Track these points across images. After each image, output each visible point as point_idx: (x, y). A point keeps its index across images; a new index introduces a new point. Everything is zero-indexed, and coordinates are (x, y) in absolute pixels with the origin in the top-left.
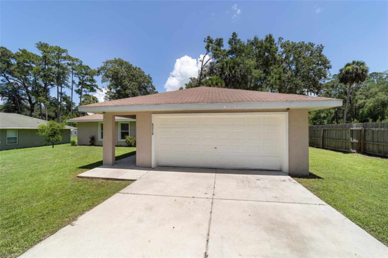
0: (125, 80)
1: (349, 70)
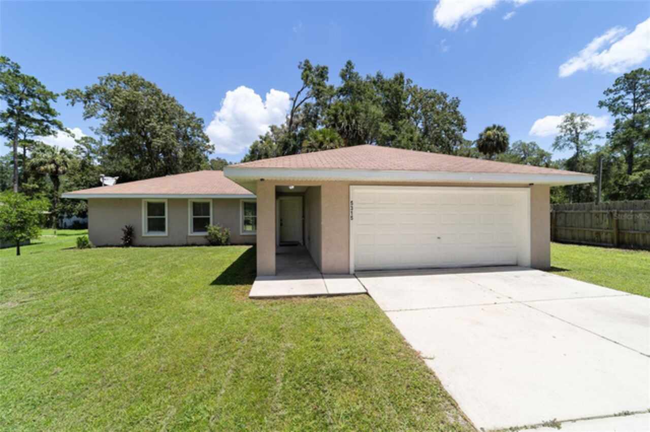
0: (149, 118)
1: (490, 136)
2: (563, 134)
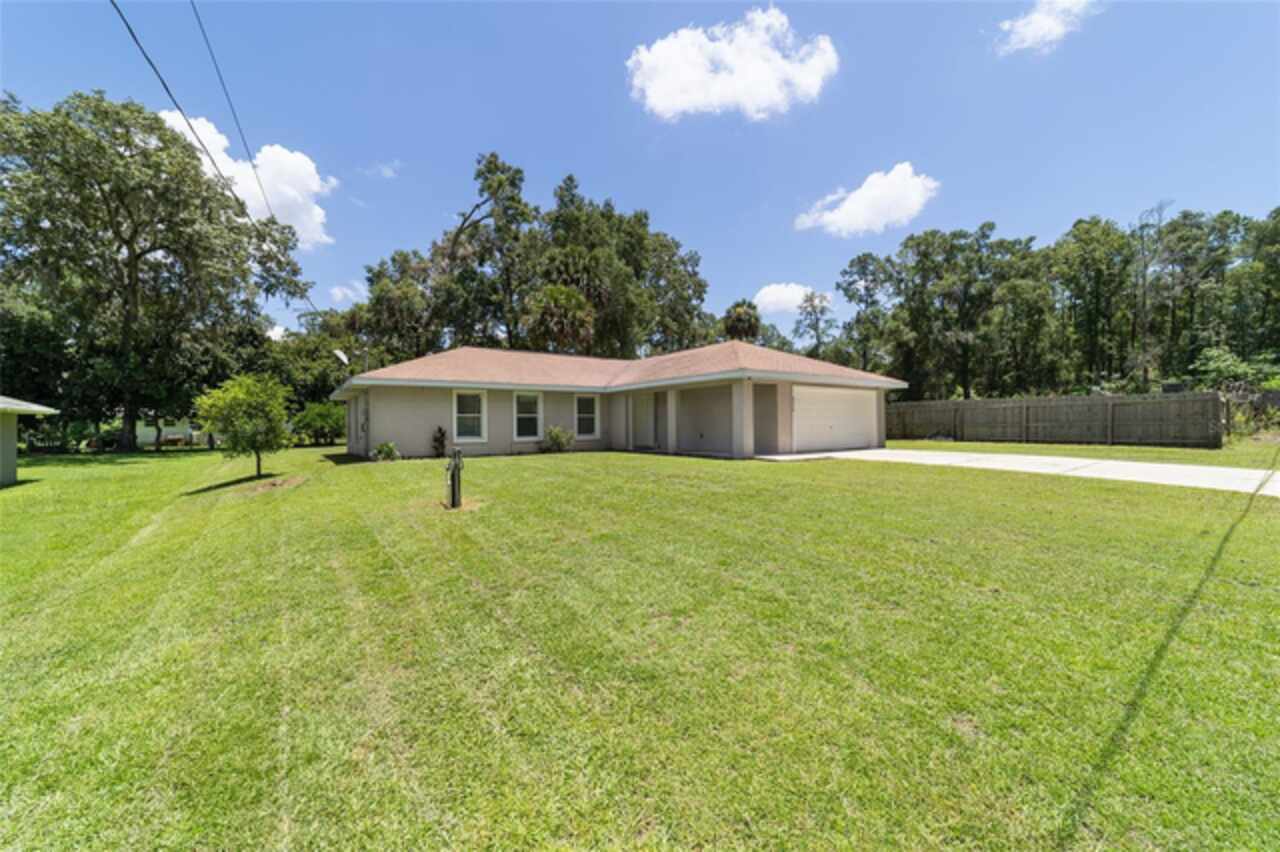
1: (739, 314)
2: (802, 317)
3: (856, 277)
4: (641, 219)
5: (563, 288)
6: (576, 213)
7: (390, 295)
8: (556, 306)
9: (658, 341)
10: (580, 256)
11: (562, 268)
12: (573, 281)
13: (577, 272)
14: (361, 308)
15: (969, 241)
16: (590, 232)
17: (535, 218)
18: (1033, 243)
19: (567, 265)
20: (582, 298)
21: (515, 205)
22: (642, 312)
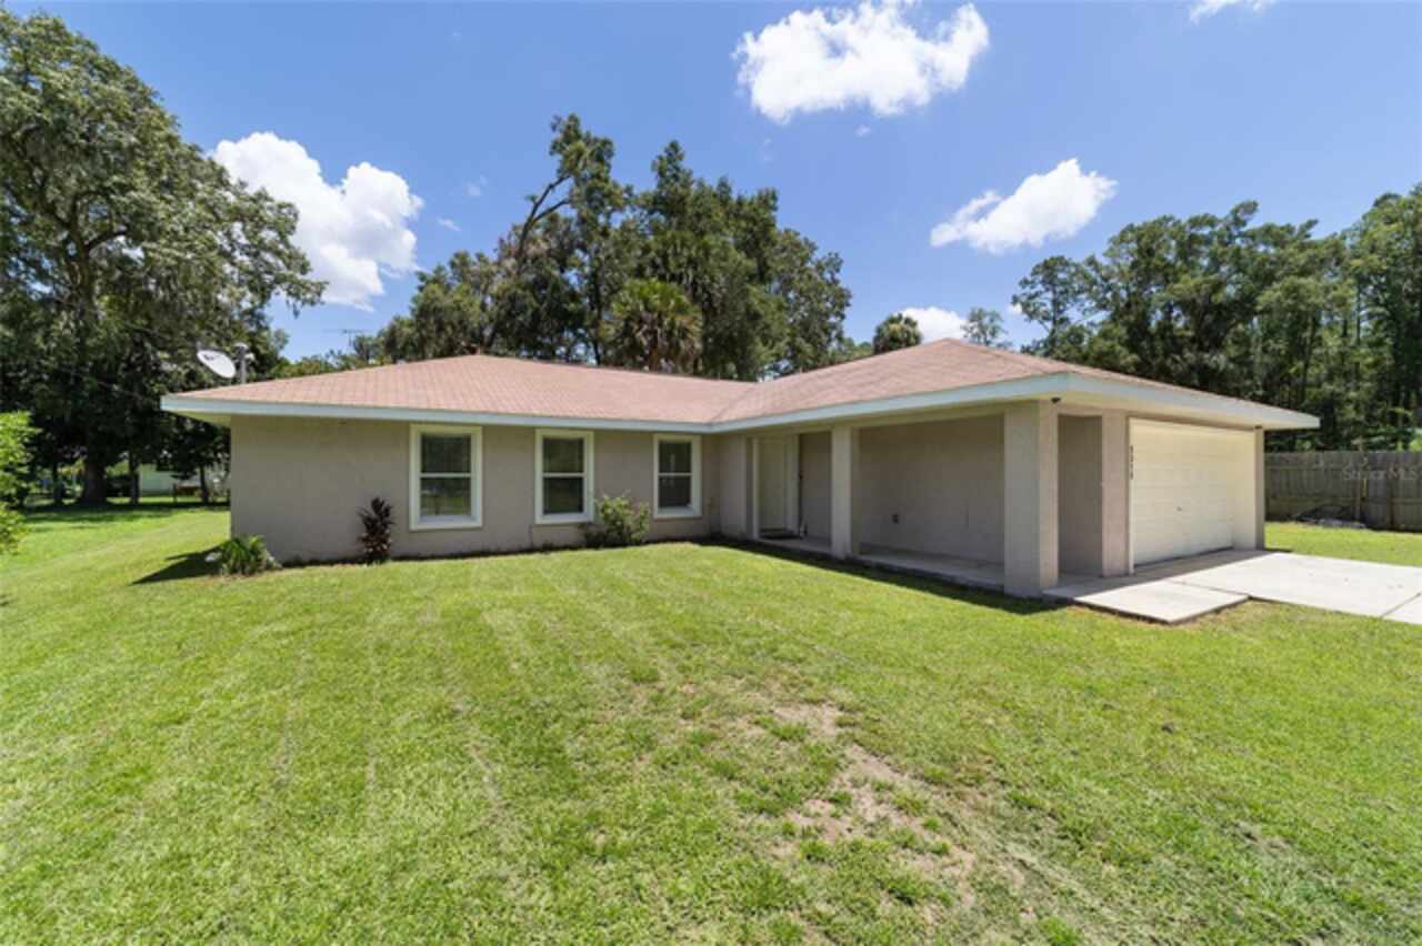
1: (894, 332)
3: (1040, 287)
4: (768, 200)
5: (658, 285)
6: (680, 190)
7: (438, 304)
8: (647, 309)
9: (786, 368)
10: (683, 245)
11: (659, 261)
12: (673, 278)
13: (680, 266)
14: (402, 323)
15: (1217, 229)
16: (698, 216)
17: (627, 202)
18: (1311, 231)
19: (665, 257)
20: (685, 299)
21: (600, 184)
22: (767, 326)
